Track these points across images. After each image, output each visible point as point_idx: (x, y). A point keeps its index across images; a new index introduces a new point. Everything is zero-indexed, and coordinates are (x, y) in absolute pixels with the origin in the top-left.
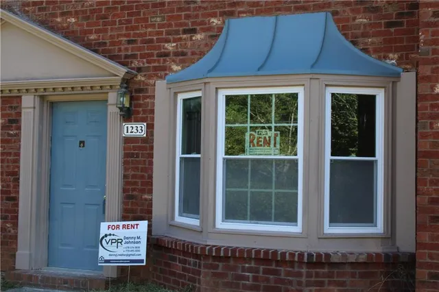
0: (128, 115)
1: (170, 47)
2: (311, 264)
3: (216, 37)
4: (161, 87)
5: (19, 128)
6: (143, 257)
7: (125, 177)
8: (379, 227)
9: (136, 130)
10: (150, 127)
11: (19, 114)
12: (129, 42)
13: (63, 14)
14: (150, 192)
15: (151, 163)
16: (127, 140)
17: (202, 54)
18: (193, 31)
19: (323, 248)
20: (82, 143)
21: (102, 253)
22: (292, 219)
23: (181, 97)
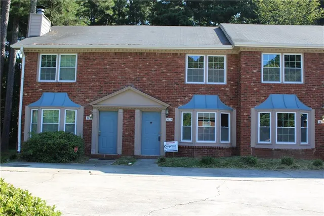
0: (168, 116)
1: (179, 100)
2: (220, 149)
3: (191, 99)
4: (177, 110)
5: (134, 118)
6: (177, 149)
7: (167, 131)
8: (229, 142)
9: (170, 120)
10: (174, 119)
11: (134, 114)
12: (168, 98)
13: (148, 89)
14: (174, 135)
15: (174, 128)
16: (167, 122)
17: (187, 102)
18: (185, 97)
19: (222, 146)
20: (151, 122)
21: (165, 149)
22: (214, 140)
23: (182, 113)
